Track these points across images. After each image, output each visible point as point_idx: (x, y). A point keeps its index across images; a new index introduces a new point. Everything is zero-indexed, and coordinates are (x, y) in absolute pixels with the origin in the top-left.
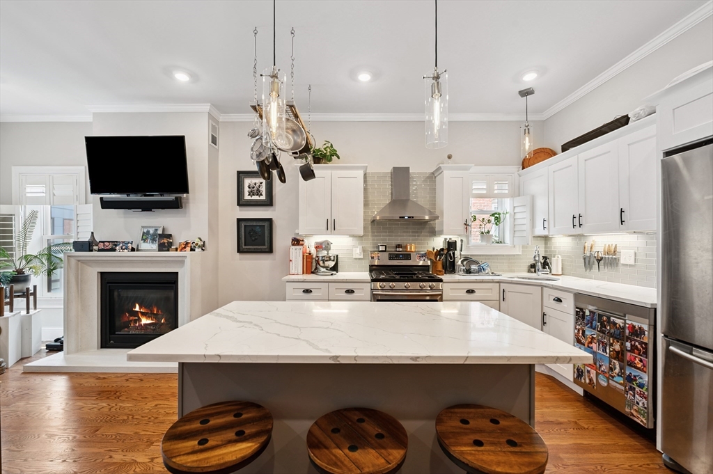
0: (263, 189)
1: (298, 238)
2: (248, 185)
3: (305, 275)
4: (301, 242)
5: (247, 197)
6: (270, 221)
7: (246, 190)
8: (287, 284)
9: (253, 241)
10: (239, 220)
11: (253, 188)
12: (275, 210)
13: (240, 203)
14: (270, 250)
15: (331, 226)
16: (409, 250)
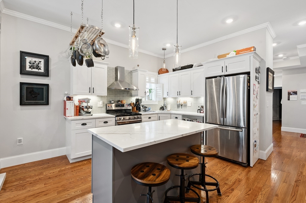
0: (42, 65)
1: (70, 96)
2: (29, 61)
3: (75, 116)
4: (72, 99)
5: (28, 69)
6: (47, 85)
7: (28, 65)
8: (72, 121)
9: (33, 97)
10: (22, 84)
11: (34, 64)
12: (50, 80)
13: (23, 72)
14: (47, 103)
15: (92, 91)
16: (123, 102)
